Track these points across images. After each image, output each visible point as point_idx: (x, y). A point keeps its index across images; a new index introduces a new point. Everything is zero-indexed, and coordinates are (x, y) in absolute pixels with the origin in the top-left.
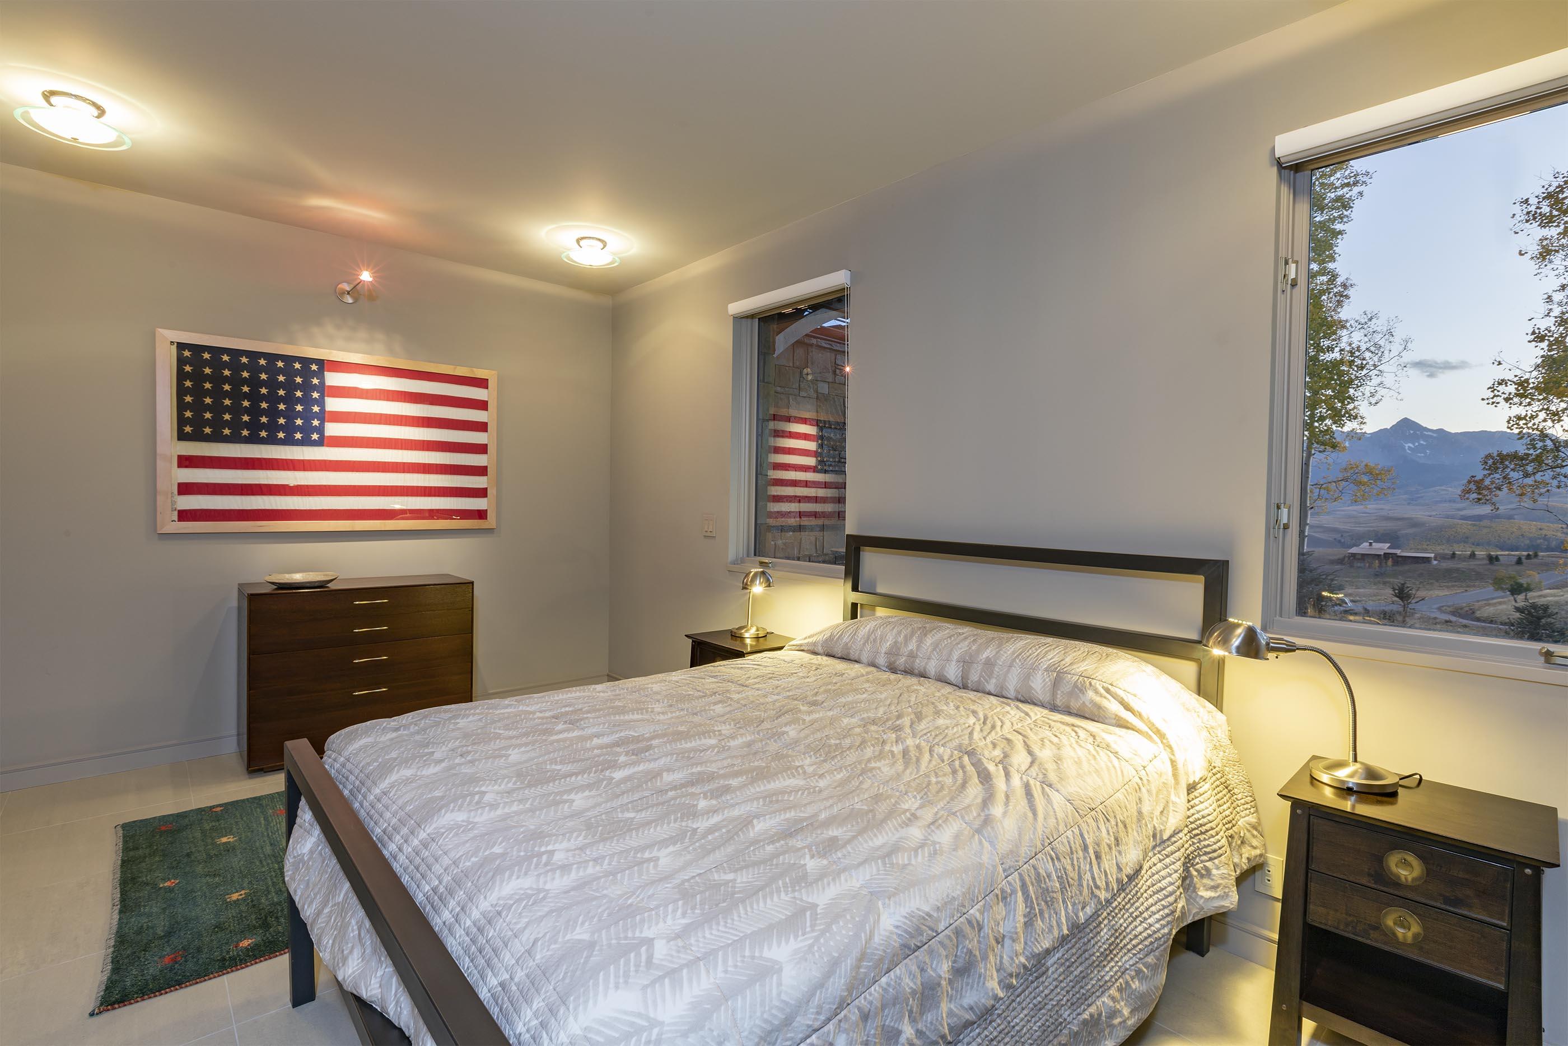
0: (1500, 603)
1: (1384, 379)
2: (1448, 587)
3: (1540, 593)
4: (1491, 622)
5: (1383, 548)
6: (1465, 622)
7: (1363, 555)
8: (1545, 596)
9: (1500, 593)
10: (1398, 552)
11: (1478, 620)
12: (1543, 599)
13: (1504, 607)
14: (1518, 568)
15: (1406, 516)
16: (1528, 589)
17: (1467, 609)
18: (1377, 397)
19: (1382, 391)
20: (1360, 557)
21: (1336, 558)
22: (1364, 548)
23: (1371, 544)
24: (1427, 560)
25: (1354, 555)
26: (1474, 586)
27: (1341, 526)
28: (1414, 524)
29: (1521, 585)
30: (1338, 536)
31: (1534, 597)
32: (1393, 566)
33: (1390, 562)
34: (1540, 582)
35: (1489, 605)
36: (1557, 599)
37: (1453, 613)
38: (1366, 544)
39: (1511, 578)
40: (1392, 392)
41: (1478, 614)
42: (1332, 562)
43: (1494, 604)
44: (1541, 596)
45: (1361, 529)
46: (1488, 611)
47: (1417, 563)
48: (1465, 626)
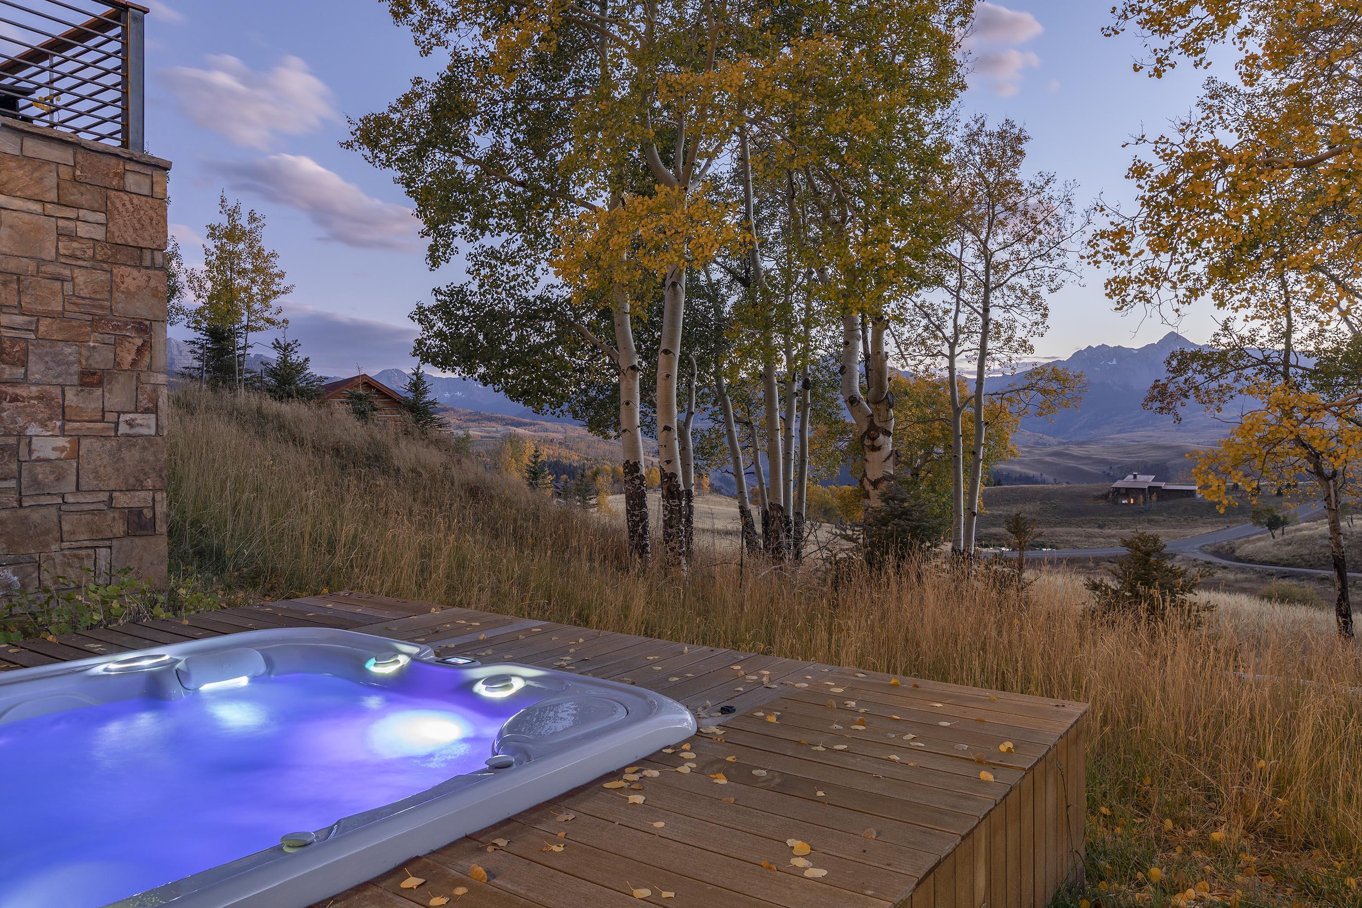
0: (1259, 540)
1: (1065, 260)
2: (1212, 524)
3: (1298, 527)
4: (1251, 561)
5: (1146, 480)
6: (1225, 562)
7: (1128, 490)
8: (1300, 530)
9: (1258, 529)
10: (1163, 485)
11: (1238, 560)
12: (1299, 534)
13: (1262, 543)
14: (1278, 499)
15: (1174, 444)
16: (1285, 523)
17: (1227, 548)
18: (1058, 281)
19: (1063, 275)
20: (1123, 491)
21: (1100, 493)
22: (1128, 481)
23: (1135, 477)
24: (1192, 493)
25: (1118, 490)
26: (1237, 521)
27: (1110, 457)
28: (1181, 452)
29: (1278, 518)
30: (1106, 469)
31: (1291, 531)
32: (1158, 500)
33: (1154, 497)
34: (1296, 514)
35: (1249, 542)
36: (1311, 532)
37: (1217, 553)
38: (1130, 477)
39: (1269, 511)
40: (1074, 277)
41: (1238, 553)
42: (1097, 498)
43: (1254, 541)
44: (1296, 530)
45: (1128, 460)
46: (1247, 549)
47: (1182, 497)
48: (1225, 568)
